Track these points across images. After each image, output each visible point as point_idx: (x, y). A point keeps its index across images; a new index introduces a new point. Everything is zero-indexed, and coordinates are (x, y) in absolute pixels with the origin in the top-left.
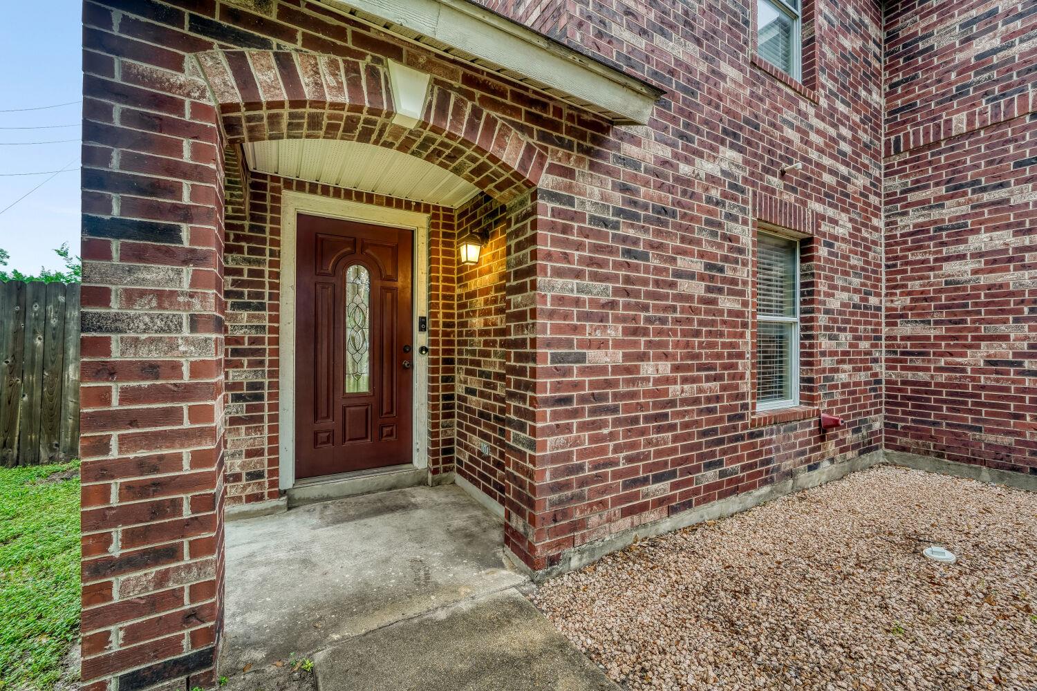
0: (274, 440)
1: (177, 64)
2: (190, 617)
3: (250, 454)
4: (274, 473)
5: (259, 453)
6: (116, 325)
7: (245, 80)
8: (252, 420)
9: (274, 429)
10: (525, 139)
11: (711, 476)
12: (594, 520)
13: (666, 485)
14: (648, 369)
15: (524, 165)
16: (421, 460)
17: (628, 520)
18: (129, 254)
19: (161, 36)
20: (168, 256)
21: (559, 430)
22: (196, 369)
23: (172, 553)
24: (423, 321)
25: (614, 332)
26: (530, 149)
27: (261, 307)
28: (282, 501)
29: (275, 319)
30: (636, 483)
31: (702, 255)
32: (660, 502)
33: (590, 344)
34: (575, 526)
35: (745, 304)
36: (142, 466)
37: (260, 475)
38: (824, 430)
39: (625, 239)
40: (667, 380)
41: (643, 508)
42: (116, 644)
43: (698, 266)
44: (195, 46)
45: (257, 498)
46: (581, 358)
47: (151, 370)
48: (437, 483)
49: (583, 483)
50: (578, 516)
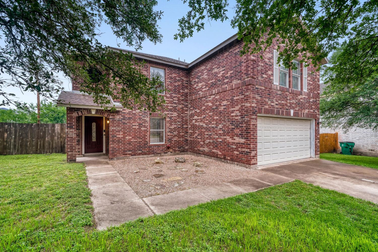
0: (81, 147)
1: (73, 114)
2: (74, 157)
3: (78, 149)
4: (82, 152)
5: (79, 149)
6: (69, 134)
7: (78, 114)
8: (78, 144)
9: (81, 146)
10: (107, 113)
11: (140, 152)
12: (118, 155)
13: (131, 152)
14: (127, 138)
15: (107, 116)
16: (104, 152)
17: (124, 156)
18: (70, 129)
19: (71, 112)
20: (72, 129)
21: (113, 144)
22: (75, 137)
23: (73, 151)
24: (104, 130)
25: (121, 133)
26: (108, 114)
27: (80, 130)
28: (83, 156)
29: (82, 131)
30: (125, 151)
31: (138, 123)
32: (130, 154)
33: (117, 135)
34: (115, 155)
35: (148, 129)
36: (71, 145)
37: (79, 152)
38: (168, 148)
39: (123, 122)
40: (131, 139)
41: (127, 154)
42: (69, 157)
43: (137, 124)
44: (74, 112)
45: (79, 155)
46: (116, 136)
47: (71, 137)
48: (107, 155)
49: (116, 150)
50: (115, 154)
